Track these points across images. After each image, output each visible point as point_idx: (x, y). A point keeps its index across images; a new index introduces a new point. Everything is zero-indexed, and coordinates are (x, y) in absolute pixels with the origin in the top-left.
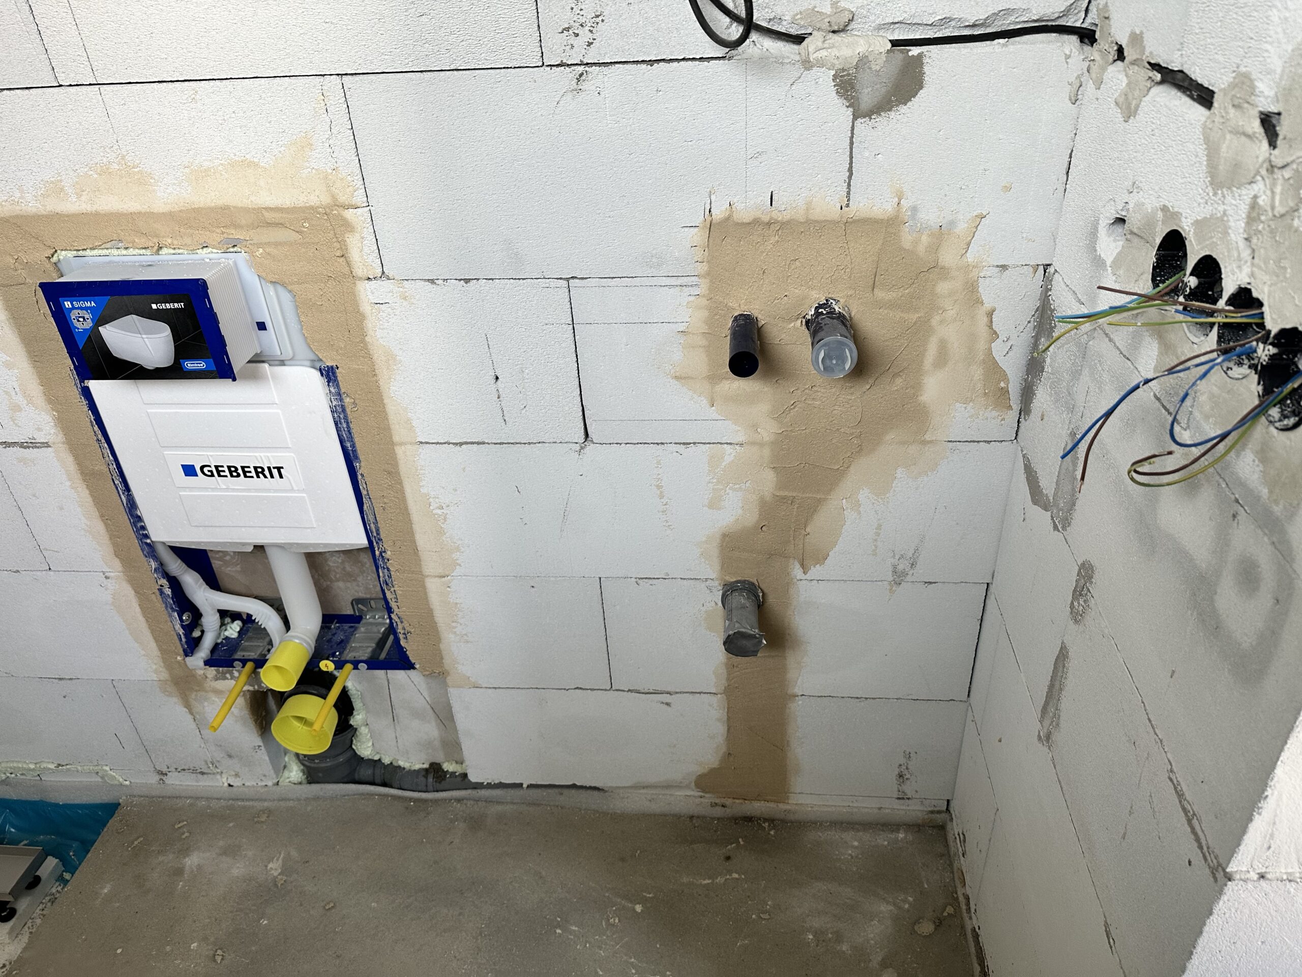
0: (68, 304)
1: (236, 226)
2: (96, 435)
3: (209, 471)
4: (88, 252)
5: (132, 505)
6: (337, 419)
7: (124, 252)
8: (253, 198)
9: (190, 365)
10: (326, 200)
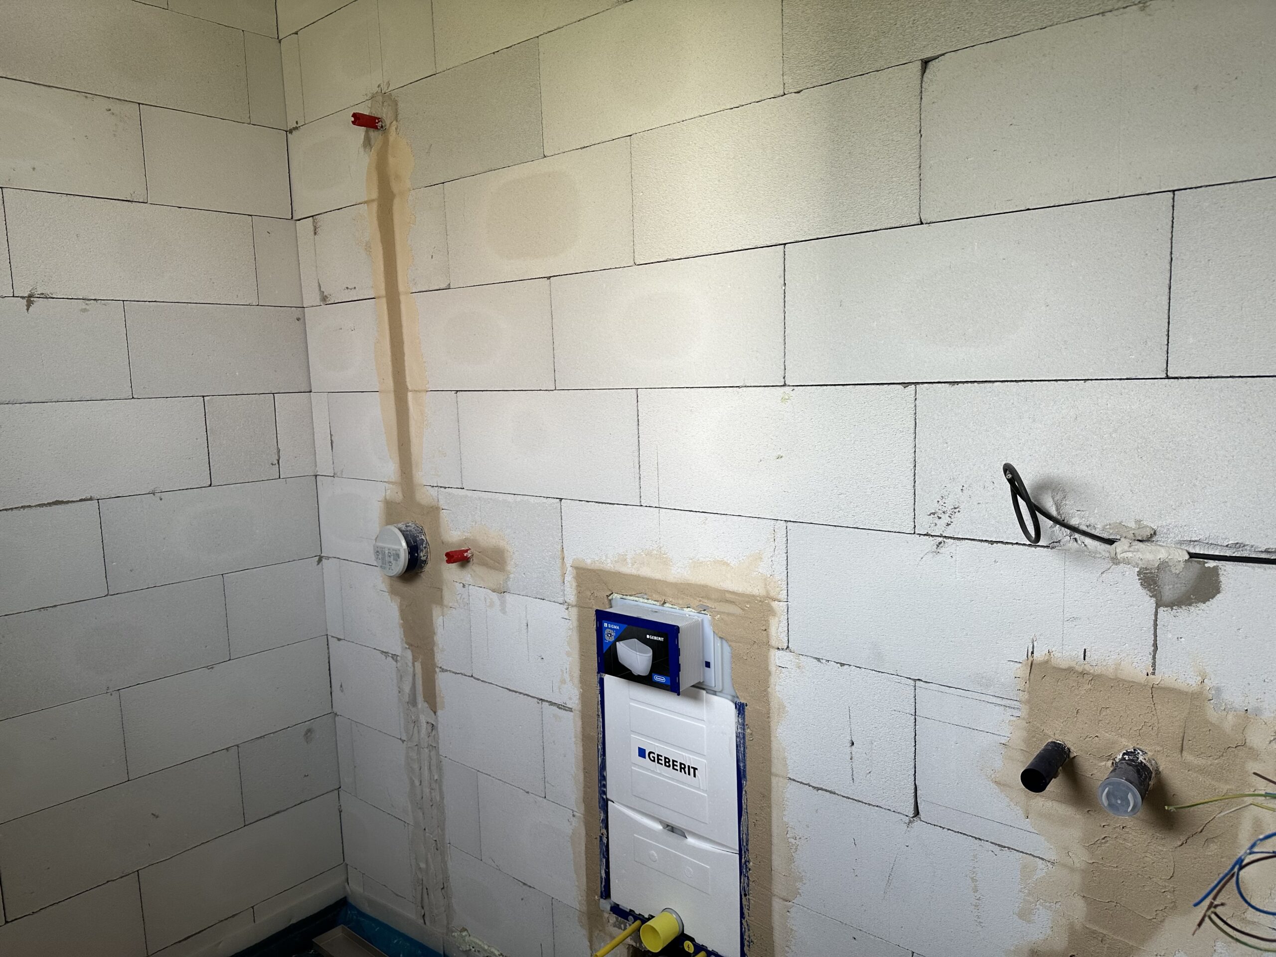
0: (606, 625)
1: (709, 598)
2: (598, 711)
3: (653, 757)
4: (628, 597)
5: (603, 767)
6: (739, 743)
7: (646, 601)
8: (721, 584)
9: (658, 678)
10: (763, 592)
